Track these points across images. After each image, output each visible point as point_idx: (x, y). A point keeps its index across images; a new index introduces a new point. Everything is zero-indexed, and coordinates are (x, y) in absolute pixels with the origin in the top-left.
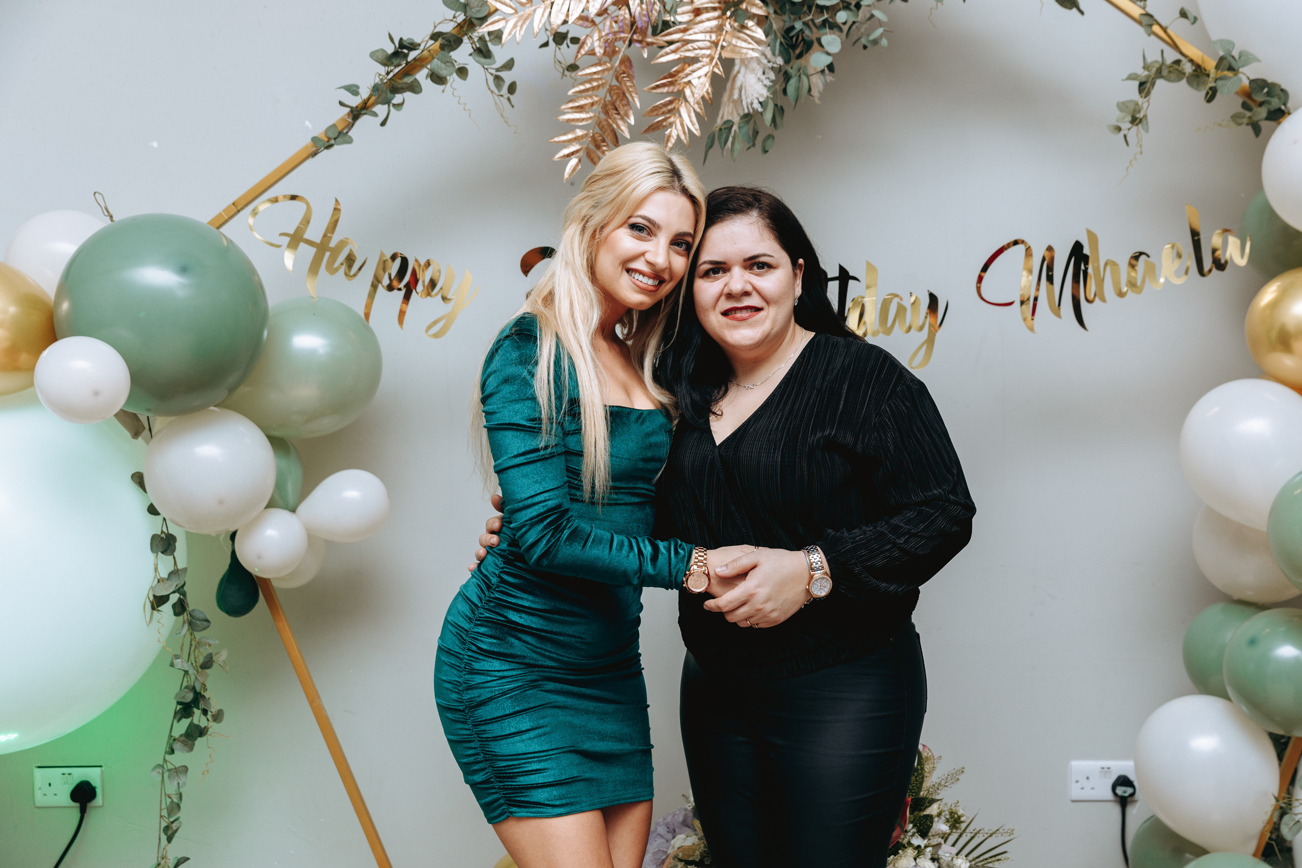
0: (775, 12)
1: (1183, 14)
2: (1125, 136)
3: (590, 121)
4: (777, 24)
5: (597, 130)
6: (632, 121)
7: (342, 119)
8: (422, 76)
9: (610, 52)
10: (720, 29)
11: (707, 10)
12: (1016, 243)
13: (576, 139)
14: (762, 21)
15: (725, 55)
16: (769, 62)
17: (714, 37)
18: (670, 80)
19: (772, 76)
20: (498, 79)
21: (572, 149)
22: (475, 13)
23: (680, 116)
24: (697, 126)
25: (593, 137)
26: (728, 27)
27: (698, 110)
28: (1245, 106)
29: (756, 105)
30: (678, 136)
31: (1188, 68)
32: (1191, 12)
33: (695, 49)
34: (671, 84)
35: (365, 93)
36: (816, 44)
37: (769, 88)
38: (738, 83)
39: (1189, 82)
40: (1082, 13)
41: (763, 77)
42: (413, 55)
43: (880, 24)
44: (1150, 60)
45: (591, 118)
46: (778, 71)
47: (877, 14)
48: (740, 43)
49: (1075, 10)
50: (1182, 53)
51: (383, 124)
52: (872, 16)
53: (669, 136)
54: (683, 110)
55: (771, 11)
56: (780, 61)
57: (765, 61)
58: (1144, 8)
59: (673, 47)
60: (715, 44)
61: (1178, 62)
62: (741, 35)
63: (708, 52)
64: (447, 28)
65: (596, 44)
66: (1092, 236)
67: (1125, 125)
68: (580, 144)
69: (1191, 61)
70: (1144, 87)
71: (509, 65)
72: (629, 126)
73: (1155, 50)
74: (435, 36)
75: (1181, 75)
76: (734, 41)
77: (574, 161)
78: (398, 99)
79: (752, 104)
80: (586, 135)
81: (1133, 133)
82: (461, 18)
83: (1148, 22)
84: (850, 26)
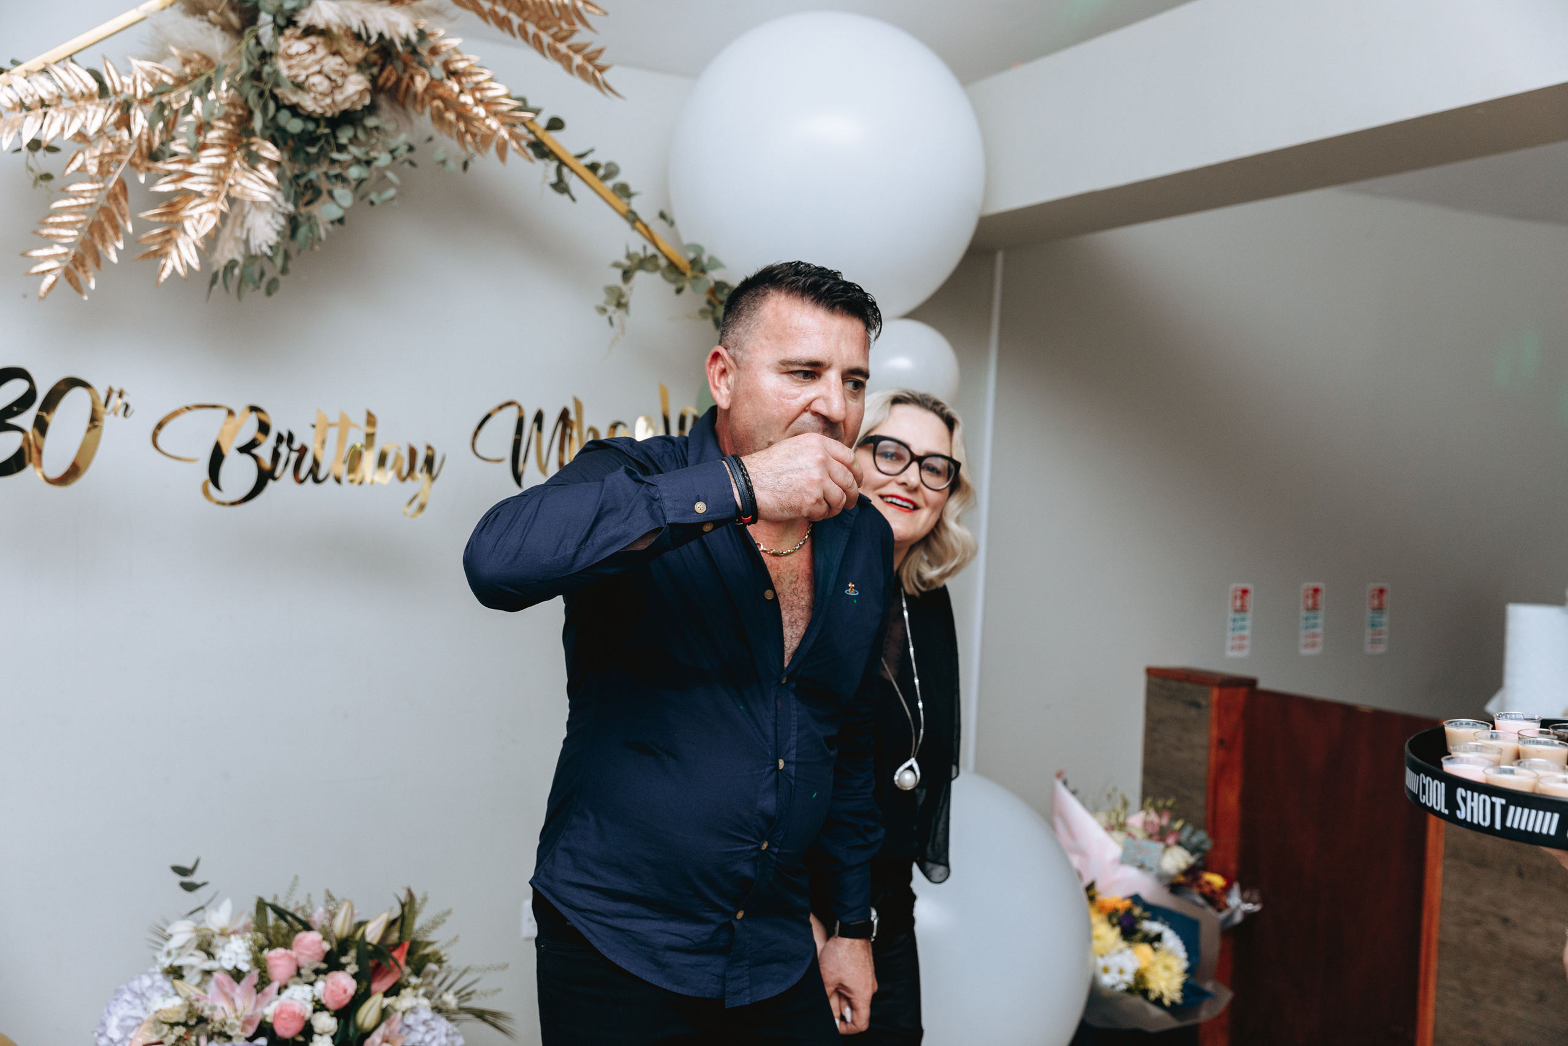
0: (290, 160)
1: (663, 216)
2: (610, 319)
3: (72, 240)
4: (290, 170)
5: (80, 250)
6: (120, 245)
9: (104, 171)
10: (227, 166)
11: (213, 146)
12: (510, 404)
13: (55, 257)
14: (272, 164)
15: (232, 194)
16: (280, 206)
18: (170, 209)
19: (282, 221)
21: (53, 264)
23: (177, 247)
24: (197, 260)
25: (74, 257)
26: (236, 164)
27: (199, 244)
28: (709, 302)
29: (265, 249)
30: (174, 270)
31: (663, 262)
32: (669, 216)
33: (200, 183)
34: (170, 213)
36: (325, 196)
37: (279, 233)
39: (664, 276)
40: (573, 199)
41: (272, 221)
43: (391, 184)
44: (632, 250)
45: (73, 236)
46: (287, 216)
47: (390, 175)
48: (250, 184)
49: (566, 197)
50: (658, 248)
52: (385, 177)
53: (164, 266)
54: (180, 242)
55: (286, 156)
56: (291, 208)
57: (275, 205)
58: (628, 205)
59: (172, 177)
60: (223, 181)
61: (654, 256)
62: (252, 176)
63: (213, 188)
65: (88, 162)
66: (578, 405)
67: (611, 309)
68: (59, 262)
69: (667, 257)
70: (627, 275)
72: (117, 249)
73: (637, 244)
75: (657, 268)
76: (244, 182)
77: (50, 279)
79: (260, 246)
80: (66, 254)
81: (617, 315)
83: (632, 218)
84: (360, 182)
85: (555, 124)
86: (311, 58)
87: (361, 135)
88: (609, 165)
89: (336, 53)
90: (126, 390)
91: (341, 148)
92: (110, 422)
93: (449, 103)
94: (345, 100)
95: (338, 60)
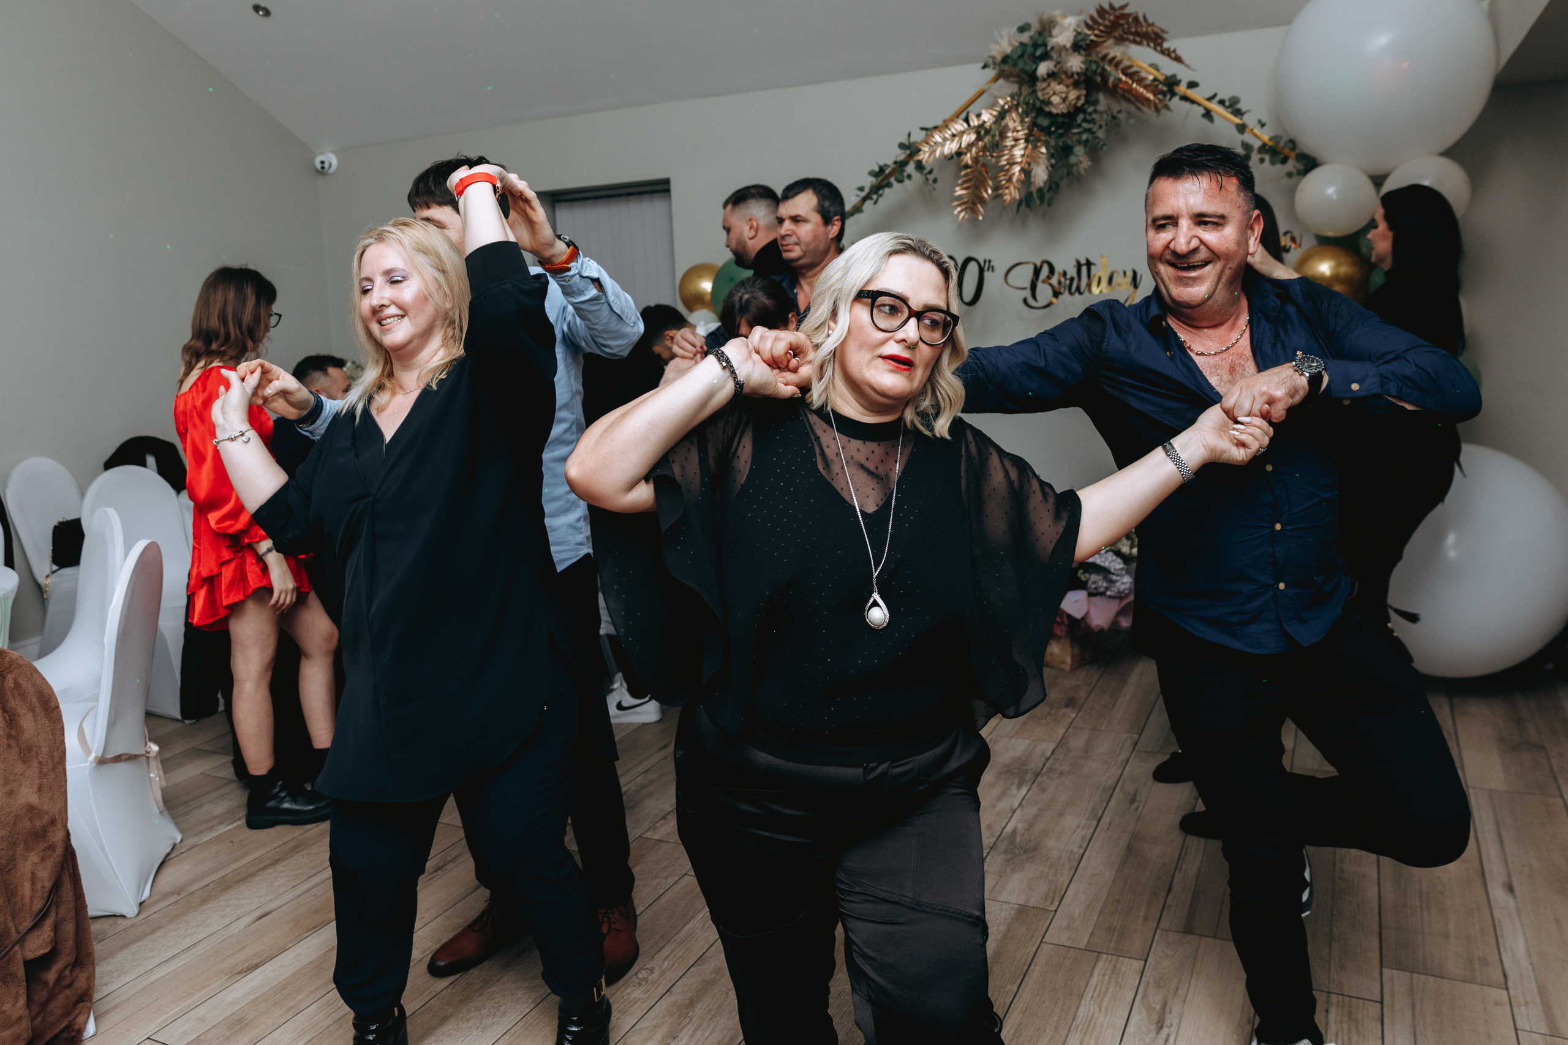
0: (1051, 139)
1: (1260, 122)
4: (1053, 143)
5: (972, 198)
6: (990, 191)
7: (860, 202)
8: (892, 180)
9: (977, 162)
10: (1025, 148)
11: (1021, 141)
13: (965, 203)
14: (1046, 144)
15: (1029, 160)
16: (1048, 162)
17: (1022, 152)
19: (1050, 168)
20: (927, 179)
21: (964, 207)
22: (913, 149)
23: (1010, 190)
24: (1017, 194)
25: (971, 202)
26: (1029, 147)
27: (1017, 186)
29: (1042, 184)
30: (1010, 200)
32: (1264, 120)
34: (1005, 174)
35: (867, 190)
37: (1048, 175)
38: (1033, 173)
41: (1045, 171)
42: (887, 172)
46: (1052, 166)
48: (1035, 155)
51: (876, 203)
53: (1006, 199)
54: (1012, 188)
56: (1053, 161)
57: (1046, 163)
58: (1241, 119)
59: (1006, 157)
60: (1023, 156)
62: (1036, 151)
63: (1019, 160)
64: (902, 157)
65: (969, 160)
68: (966, 205)
69: (1268, 145)
71: (931, 172)
74: (896, 163)
76: (1032, 153)
77: (963, 214)
78: (881, 192)
79: (1040, 183)
82: (908, 152)
83: (1242, 128)
84: (1087, 141)
85: (1192, 85)
86: (1049, 89)
87: (1088, 118)
88: (1231, 99)
89: (1059, 84)
90: (992, 259)
91: (1079, 126)
92: (987, 275)
93: (1130, 90)
94: (1070, 104)
95: (1062, 86)
